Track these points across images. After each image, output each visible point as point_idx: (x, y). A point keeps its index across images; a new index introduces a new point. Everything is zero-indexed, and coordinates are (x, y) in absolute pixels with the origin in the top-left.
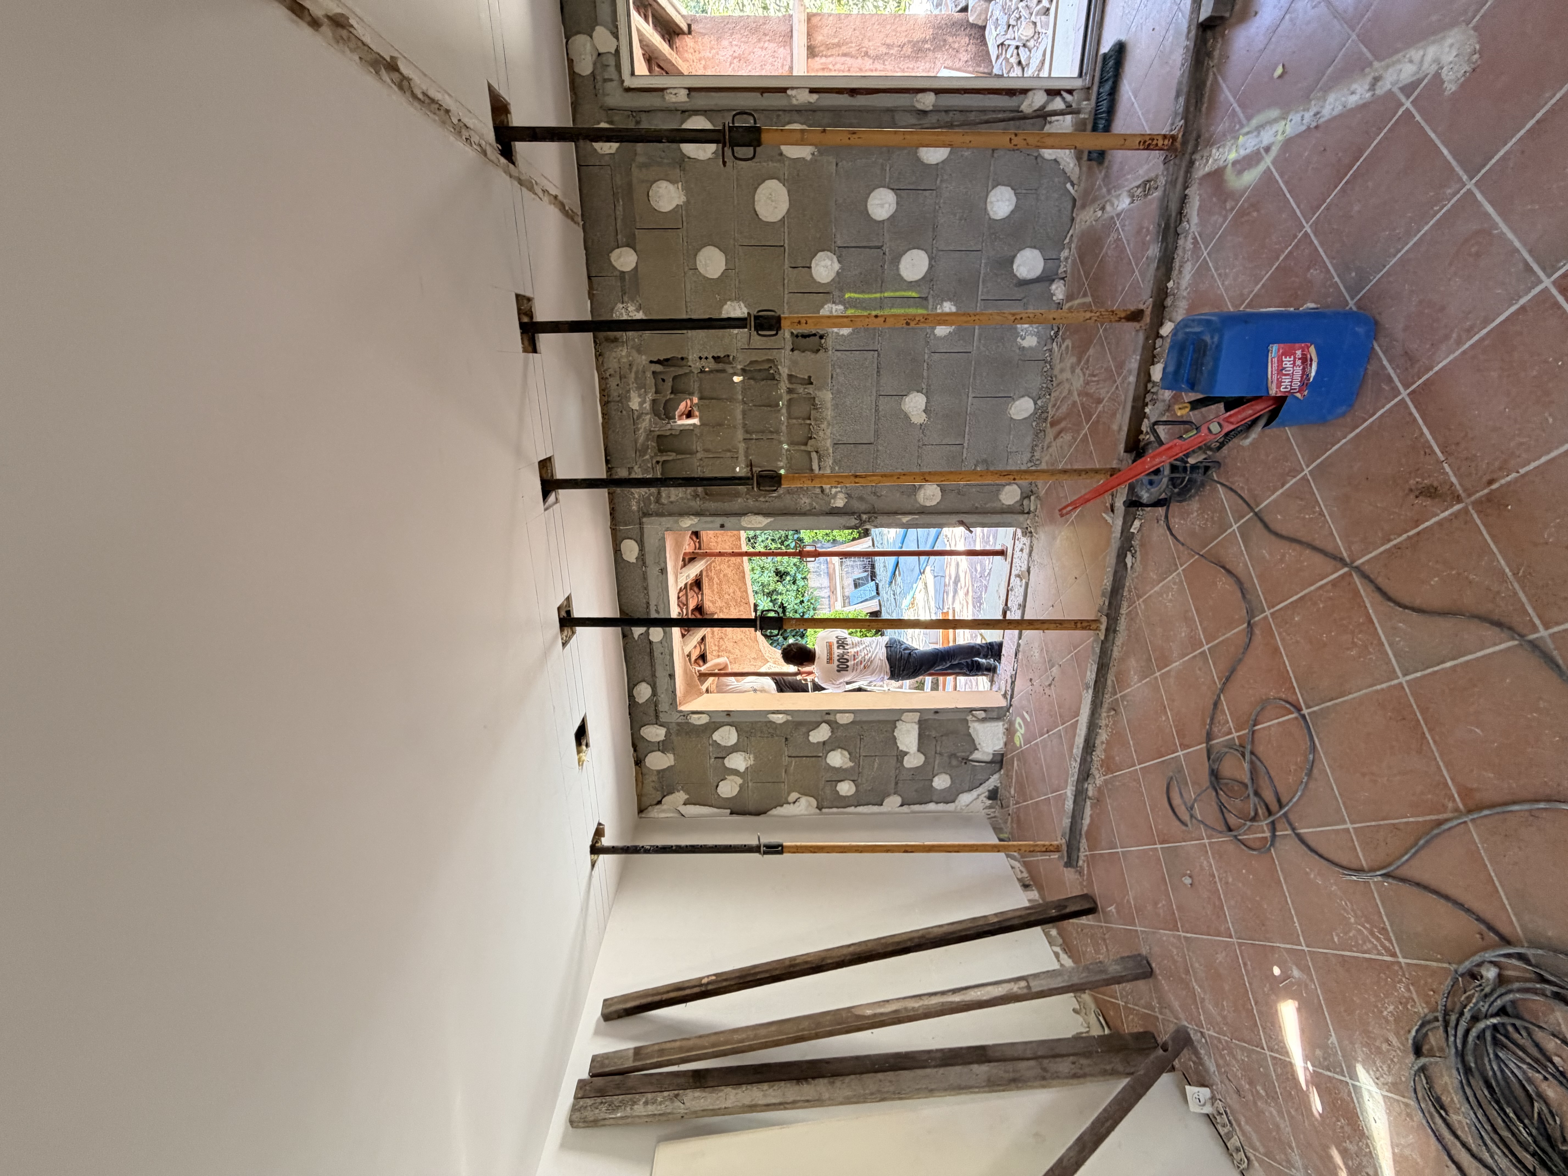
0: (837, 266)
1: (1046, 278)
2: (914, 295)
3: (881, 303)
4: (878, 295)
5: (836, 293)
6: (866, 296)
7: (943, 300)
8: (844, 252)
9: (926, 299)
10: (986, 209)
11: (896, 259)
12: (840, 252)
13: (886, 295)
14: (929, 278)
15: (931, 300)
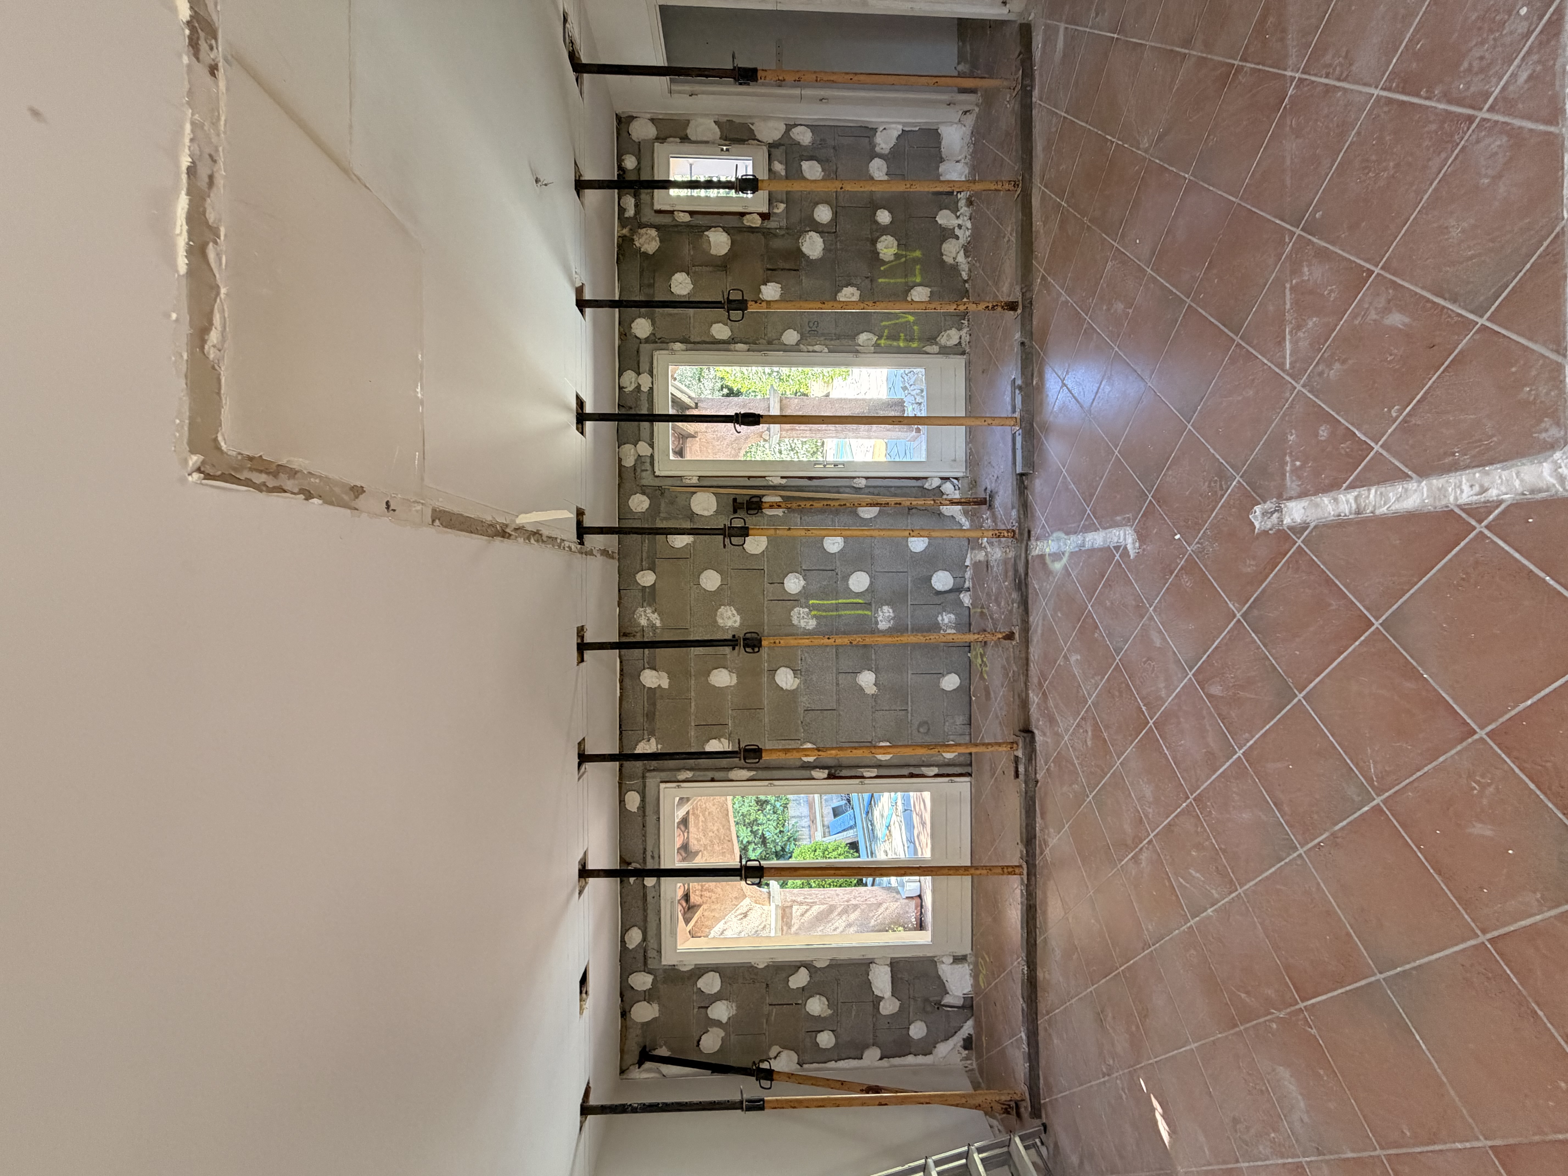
0: (803, 583)
1: (957, 590)
2: (860, 601)
3: (837, 608)
4: (834, 602)
5: (803, 600)
6: (825, 602)
7: (883, 605)
8: (808, 573)
9: (870, 604)
10: (908, 546)
11: (846, 578)
12: (805, 573)
13: (840, 601)
14: (871, 589)
15: (873, 605)
